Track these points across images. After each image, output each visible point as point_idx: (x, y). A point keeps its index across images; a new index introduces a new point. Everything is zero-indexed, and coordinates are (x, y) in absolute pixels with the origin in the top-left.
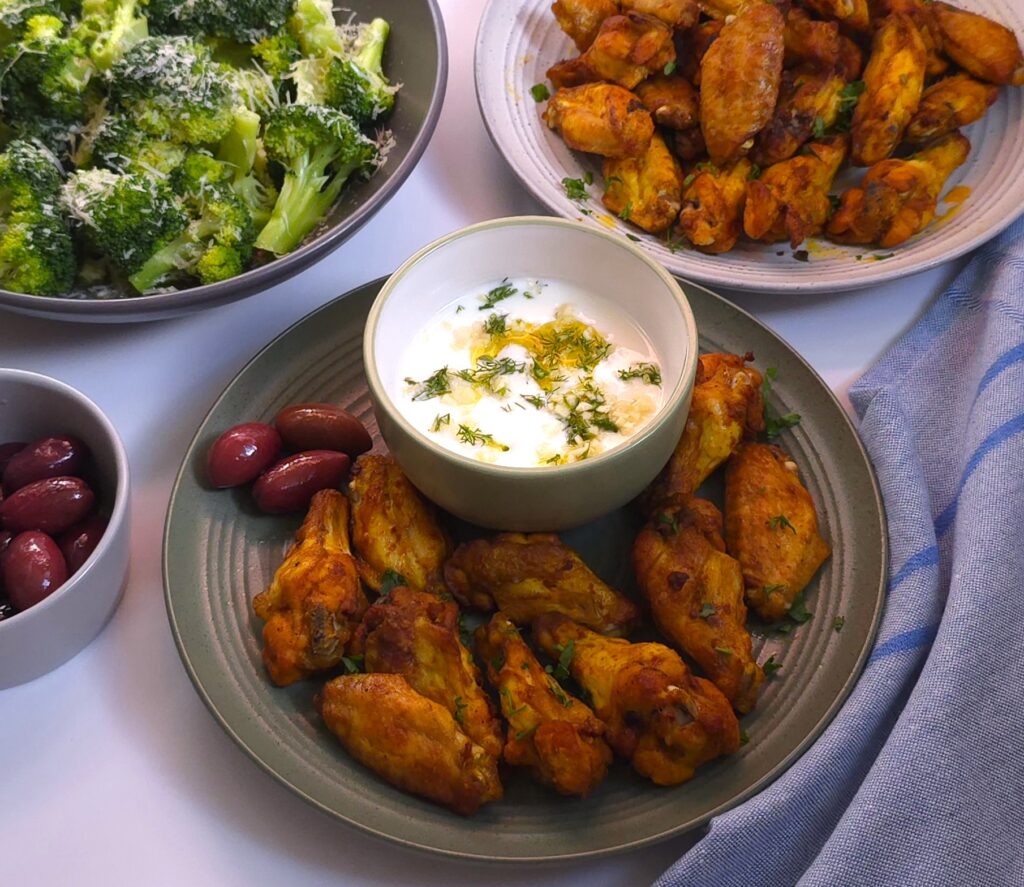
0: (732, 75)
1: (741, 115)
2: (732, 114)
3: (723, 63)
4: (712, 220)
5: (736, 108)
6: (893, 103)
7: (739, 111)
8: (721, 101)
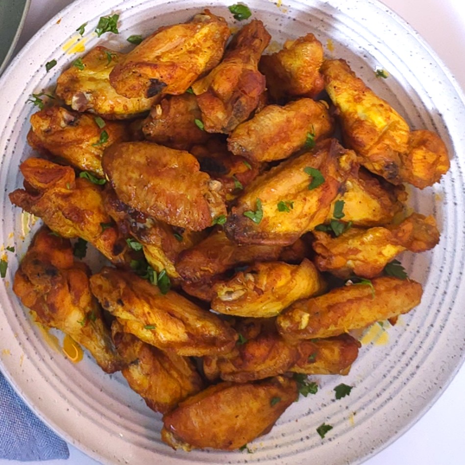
0: (158, 174)
1: (126, 175)
2: (130, 168)
3: (171, 169)
4: (50, 133)
5: (133, 172)
6: (130, 311)
7: (130, 174)
8: (143, 160)
